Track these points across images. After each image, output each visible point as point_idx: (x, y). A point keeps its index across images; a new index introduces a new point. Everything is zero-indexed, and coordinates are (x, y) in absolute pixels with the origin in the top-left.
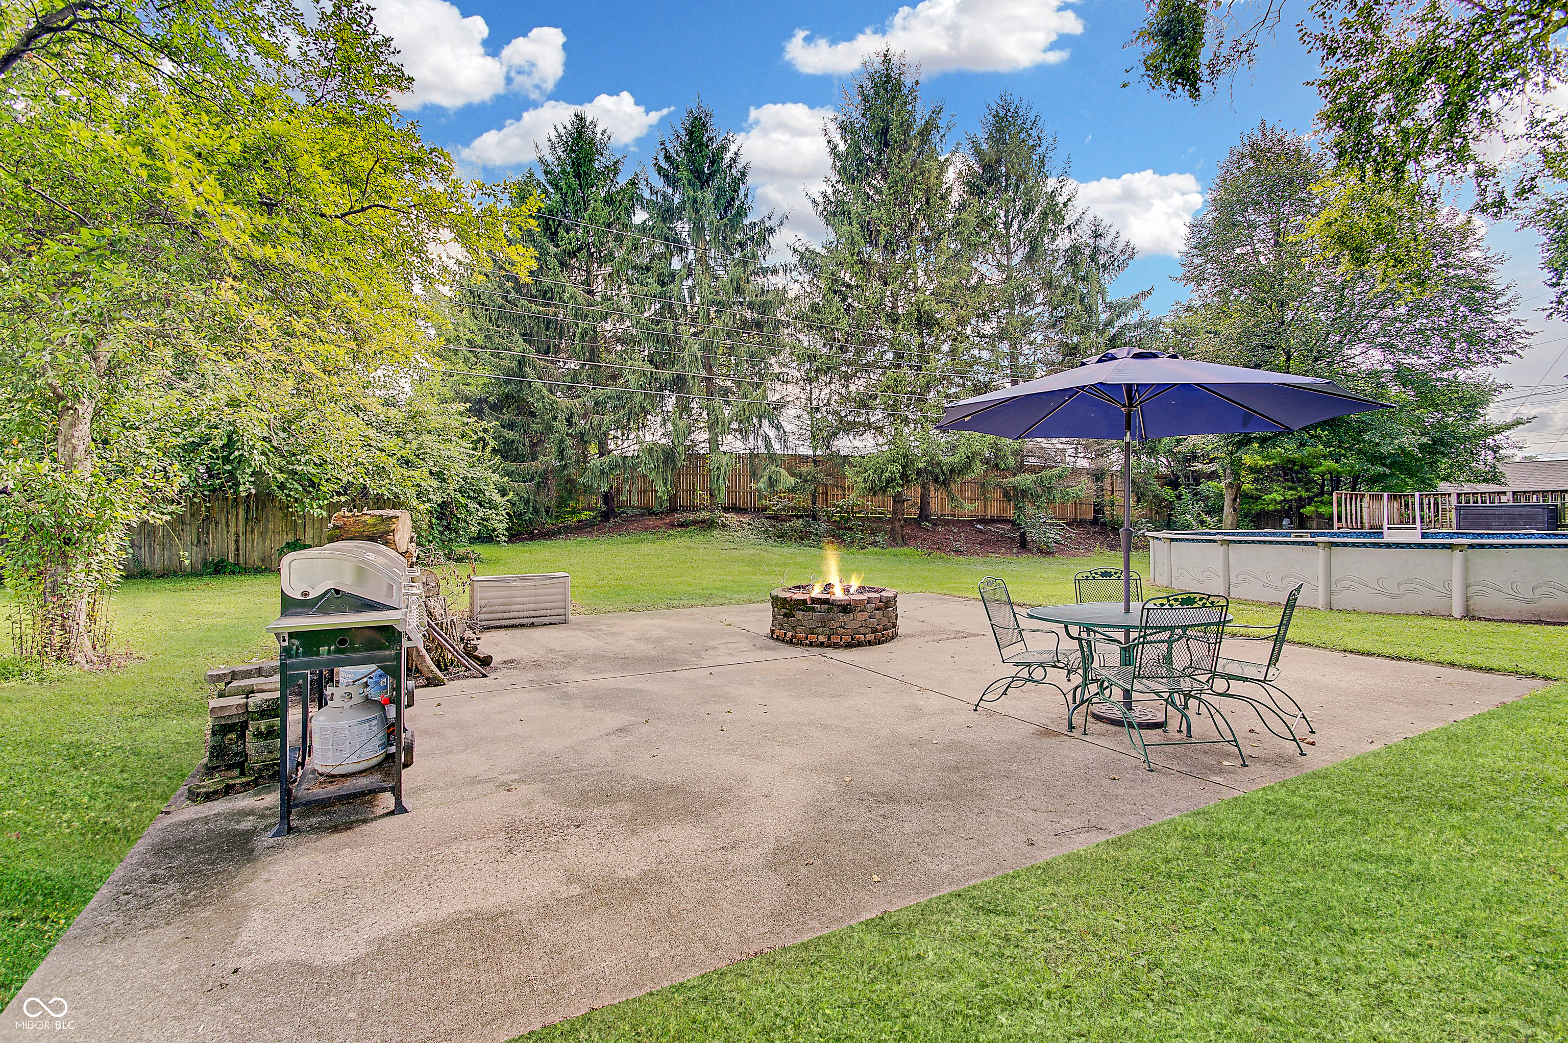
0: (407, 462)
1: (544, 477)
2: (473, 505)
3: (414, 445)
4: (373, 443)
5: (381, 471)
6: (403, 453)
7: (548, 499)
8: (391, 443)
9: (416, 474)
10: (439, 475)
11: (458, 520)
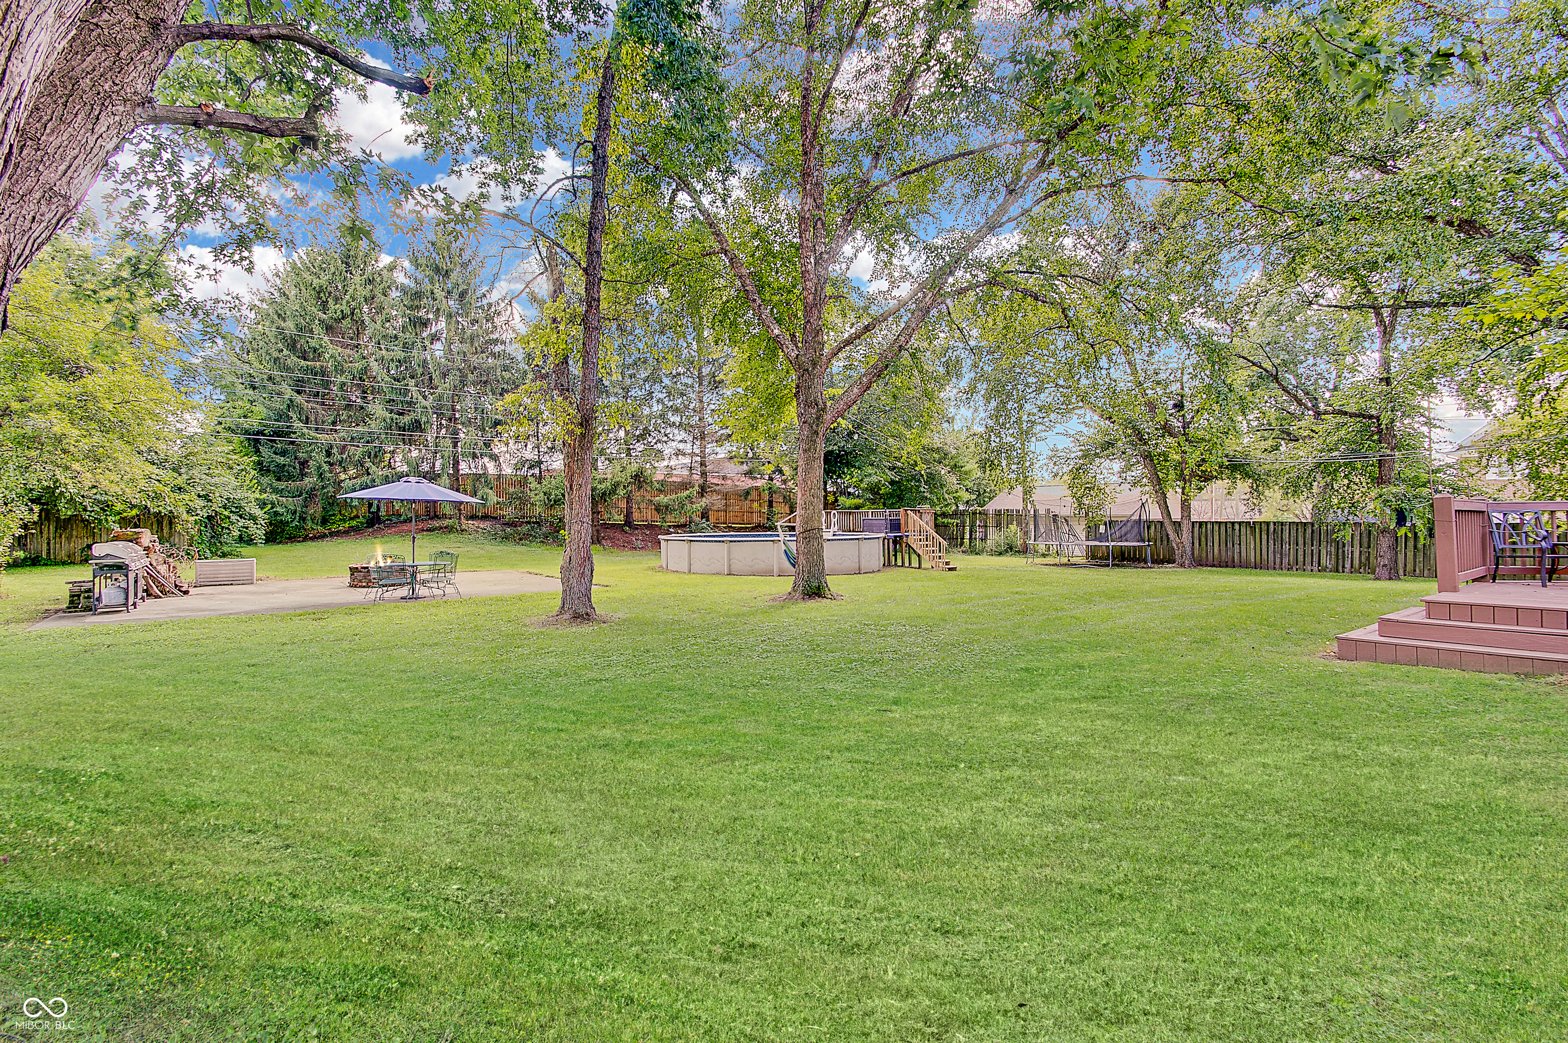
0: (180, 489)
1: (311, 494)
2: (234, 518)
3: (185, 477)
4: (154, 476)
5: (158, 496)
6: (176, 482)
7: (316, 510)
8: (167, 475)
9: (187, 497)
10: (206, 498)
11: (223, 528)
